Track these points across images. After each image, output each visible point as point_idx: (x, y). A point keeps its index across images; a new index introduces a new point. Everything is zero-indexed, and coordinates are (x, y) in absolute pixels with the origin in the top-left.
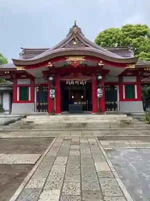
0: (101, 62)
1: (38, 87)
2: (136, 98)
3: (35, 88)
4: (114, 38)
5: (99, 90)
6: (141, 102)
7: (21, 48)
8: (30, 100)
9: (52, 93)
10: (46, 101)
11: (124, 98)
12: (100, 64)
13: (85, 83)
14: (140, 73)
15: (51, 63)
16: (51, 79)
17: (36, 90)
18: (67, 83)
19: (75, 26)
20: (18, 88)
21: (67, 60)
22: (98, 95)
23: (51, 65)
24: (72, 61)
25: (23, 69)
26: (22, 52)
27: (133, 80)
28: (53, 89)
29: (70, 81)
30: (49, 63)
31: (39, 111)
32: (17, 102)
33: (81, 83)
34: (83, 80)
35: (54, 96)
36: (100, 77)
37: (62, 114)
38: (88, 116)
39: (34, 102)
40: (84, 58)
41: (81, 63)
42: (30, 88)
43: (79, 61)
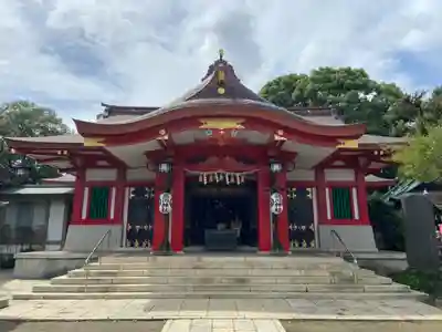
0: (281, 133)
1: (132, 189)
2: (357, 217)
3: (127, 189)
4: (296, 93)
5: (273, 197)
6: (369, 229)
7: (103, 105)
8: (112, 217)
9: (165, 203)
10: (149, 221)
11: (329, 217)
12: (277, 138)
13: (243, 180)
14: (362, 161)
15: (167, 132)
16: (164, 168)
17: (129, 194)
18: (200, 180)
19: (221, 61)
20: (87, 190)
21: (203, 126)
22: (273, 209)
23: (166, 138)
24: (213, 129)
25: (100, 145)
26: (102, 112)
27: (346, 176)
28: (168, 191)
29: (208, 177)
30: (163, 132)
31: (132, 246)
32: (80, 222)
34: (238, 175)
35: (169, 208)
36: (276, 167)
37: (187, 253)
38: (250, 259)
39: (121, 222)
40: (242, 124)
41: (234, 134)
42: (114, 190)
43: (231, 129)
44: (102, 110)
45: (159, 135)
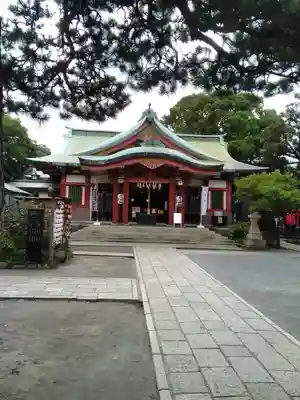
2: (225, 208)
3: (91, 188)
8: (83, 203)
9: (120, 198)
11: (209, 208)
18: (138, 186)
20: (67, 188)
22: (177, 204)
27: (222, 185)
28: (122, 193)
29: (142, 184)
31: (95, 220)
35: (123, 201)
37: (130, 225)
38: (164, 228)
42: (84, 189)
44: (67, 131)
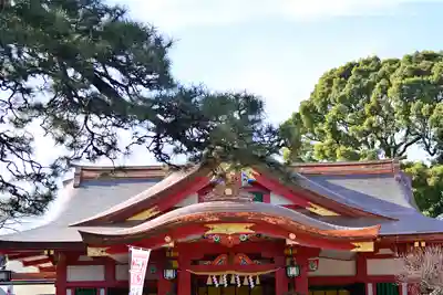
0: (292, 236)
12: (289, 242)
13: (258, 282)
15: (172, 238)
16: (170, 274)
18: (209, 282)
20: (69, 293)
21: (210, 232)
23: (172, 245)
24: (220, 234)
25: (104, 254)
26: (72, 177)
29: (218, 277)
30: (168, 239)
33: (246, 283)
34: (251, 275)
36: (293, 271)
40: (251, 228)
41: (243, 238)
42: (102, 293)
43: (239, 234)
45: (164, 242)
